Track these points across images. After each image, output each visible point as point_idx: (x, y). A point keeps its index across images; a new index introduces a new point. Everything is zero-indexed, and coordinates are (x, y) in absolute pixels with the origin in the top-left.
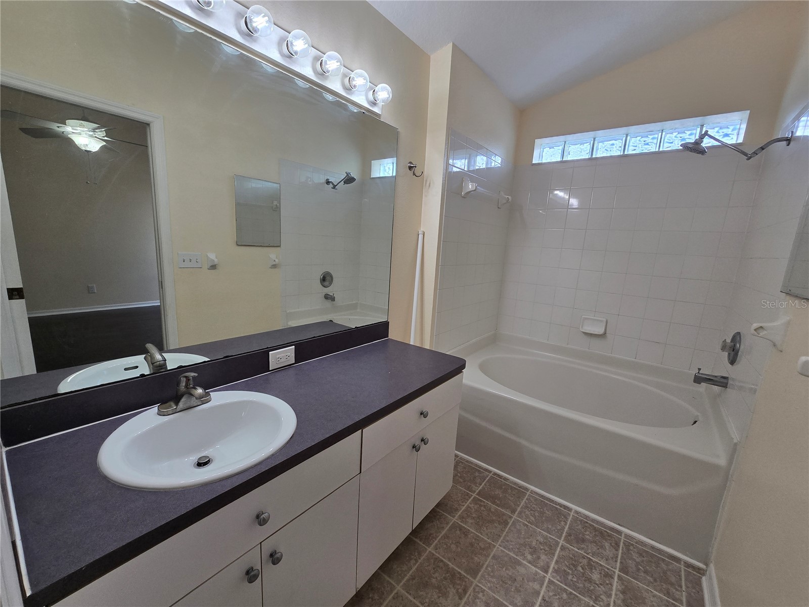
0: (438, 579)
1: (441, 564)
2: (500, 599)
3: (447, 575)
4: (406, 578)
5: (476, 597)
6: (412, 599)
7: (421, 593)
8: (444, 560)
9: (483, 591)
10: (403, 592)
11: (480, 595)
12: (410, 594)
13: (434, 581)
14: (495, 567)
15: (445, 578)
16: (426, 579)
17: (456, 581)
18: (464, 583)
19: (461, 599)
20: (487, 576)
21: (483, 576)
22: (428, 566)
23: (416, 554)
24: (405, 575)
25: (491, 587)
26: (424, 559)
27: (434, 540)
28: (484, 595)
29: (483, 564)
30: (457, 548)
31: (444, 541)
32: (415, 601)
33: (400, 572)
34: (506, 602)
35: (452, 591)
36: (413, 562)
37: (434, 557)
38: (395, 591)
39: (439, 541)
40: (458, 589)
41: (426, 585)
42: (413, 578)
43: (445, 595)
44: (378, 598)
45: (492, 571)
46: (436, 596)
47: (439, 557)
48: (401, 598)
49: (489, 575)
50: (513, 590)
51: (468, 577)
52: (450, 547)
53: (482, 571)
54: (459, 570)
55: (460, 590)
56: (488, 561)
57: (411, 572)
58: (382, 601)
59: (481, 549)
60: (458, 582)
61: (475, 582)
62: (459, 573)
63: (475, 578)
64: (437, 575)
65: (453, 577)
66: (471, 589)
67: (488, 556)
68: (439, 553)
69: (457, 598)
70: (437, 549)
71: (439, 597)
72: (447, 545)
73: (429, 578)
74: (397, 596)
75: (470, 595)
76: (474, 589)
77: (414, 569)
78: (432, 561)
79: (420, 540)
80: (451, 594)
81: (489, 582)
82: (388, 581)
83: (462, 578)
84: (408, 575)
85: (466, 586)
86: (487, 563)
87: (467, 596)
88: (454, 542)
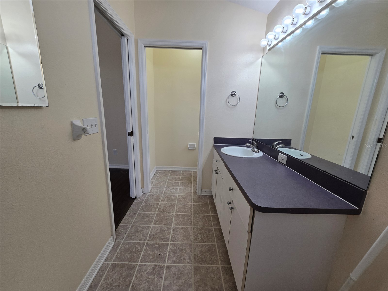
0: (207, 256)
1: (211, 262)
2: (180, 265)
3: (205, 260)
4: (217, 248)
5: (190, 259)
6: (209, 244)
7: (208, 247)
8: (211, 265)
9: (188, 263)
10: (213, 244)
11: (188, 261)
12: (211, 244)
13: (208, 254)
14: (188, 279)
15: (205, 258)
16: (211, 253)
17: (200, 260)
18: (197, 261)
19: (195, 254)
20: (190, 271)
21: (191, 270)
22: (214, 258)
23: (223, 259)
24: (218, 249)
25: (186, 267)
26: (218, 259)
27: (223, 272)
28: (187, 261)
29: (194, 276)
30: (210, 276)
31: (218, 275)
32: (208, 244)
33: (221, 248)
34: (178, 265)
35: (199, 255)
36: (221, 255)
37: (216, 263)
38: (216, 242)
39: (220, 273)
40: (198, 257)
41: (209, 251)
42: (215, 250)
43: (200, 252)
44: (218, 237)
45: (189, 276)
46: (203, 249)
47: (214, 265)
48: (212, 241)
49: (189, 273)
50: (177, 273)
51: (197, 265)
52: (214, 274)
53: (193, 273)
54: (202, 265)
55: (197, 257)
56: (193, 280)
57: (218, 252)
58: (217, 237)
59: (200, 285)
60: (199, 260)
61: (193, 265)
62: (201, 264)
63: (194, 266)
64: (209, 257)
65: (203, 261)
66: (193, 261)
67: (194, 283)
68: (215, 267)
69: (196, 254)
70: (217, 268)
71: (202, 250)
72: (215, 274)
73: (210, 254)
74: (214, 241)
75: (192, 258)
76: (192, 262)
77: (218, 253)
78: (215, 261)
79: (227, 267)
80: (199, 254)
81: (188, 269)
82: (221, 243)
83: (199, 262)
84: (217, 250)
85: (196, 260)
86: (193, 279)
87: (193, 257)
88: (214, 279)
